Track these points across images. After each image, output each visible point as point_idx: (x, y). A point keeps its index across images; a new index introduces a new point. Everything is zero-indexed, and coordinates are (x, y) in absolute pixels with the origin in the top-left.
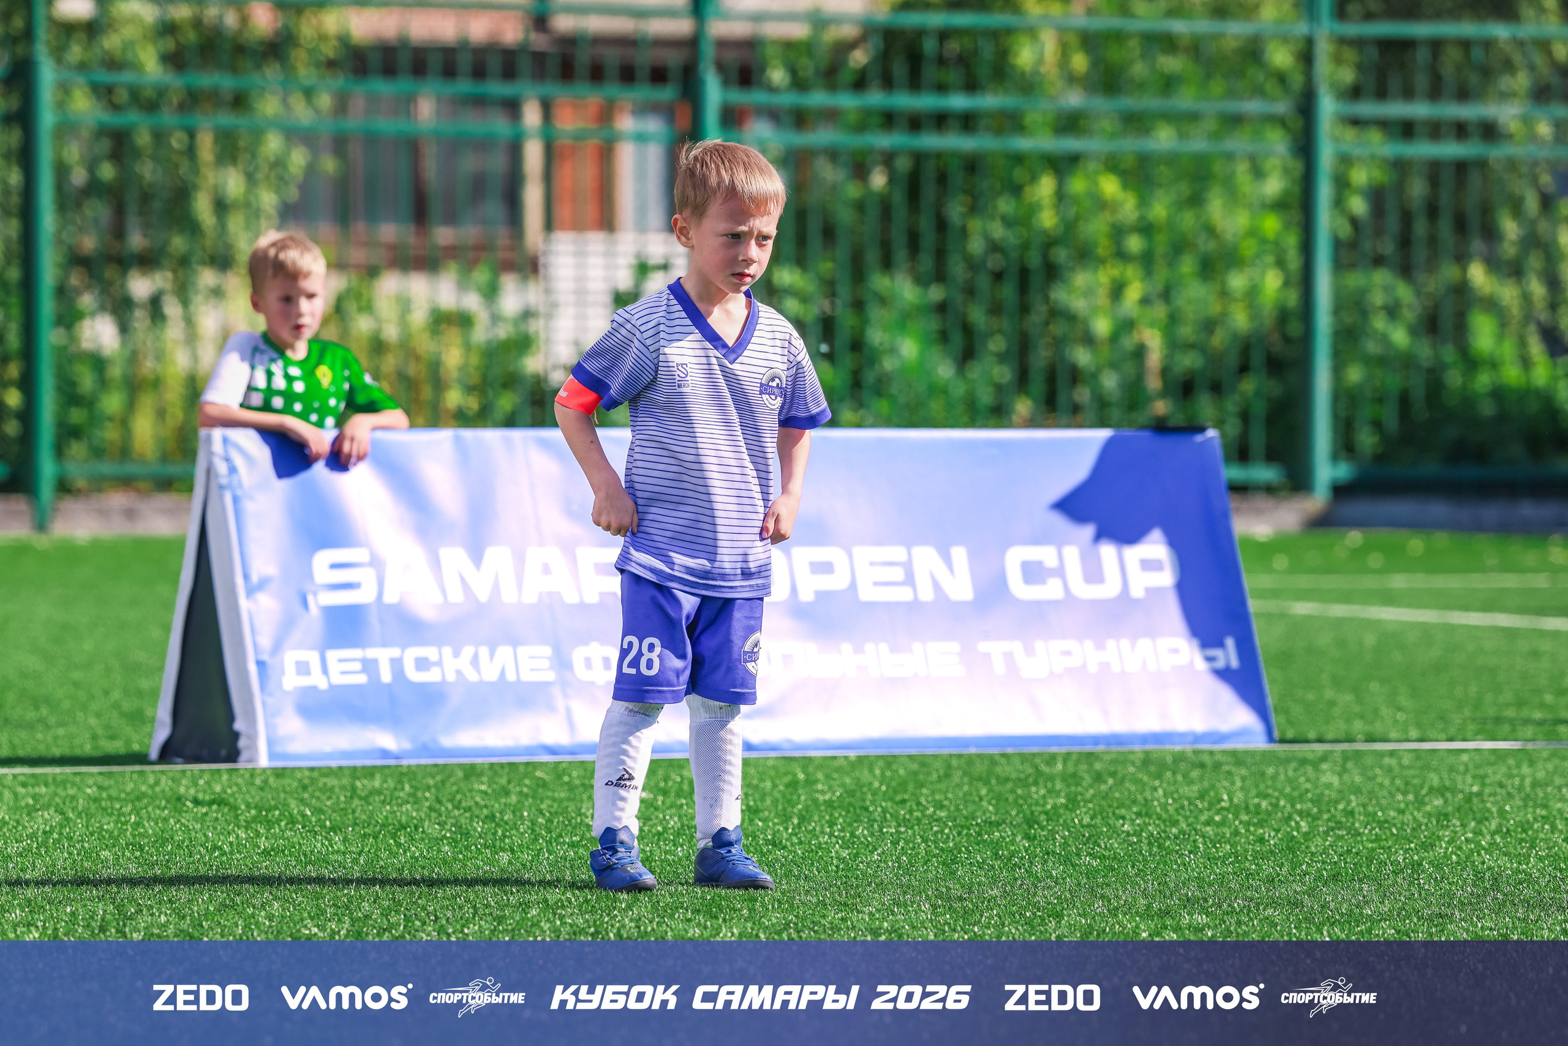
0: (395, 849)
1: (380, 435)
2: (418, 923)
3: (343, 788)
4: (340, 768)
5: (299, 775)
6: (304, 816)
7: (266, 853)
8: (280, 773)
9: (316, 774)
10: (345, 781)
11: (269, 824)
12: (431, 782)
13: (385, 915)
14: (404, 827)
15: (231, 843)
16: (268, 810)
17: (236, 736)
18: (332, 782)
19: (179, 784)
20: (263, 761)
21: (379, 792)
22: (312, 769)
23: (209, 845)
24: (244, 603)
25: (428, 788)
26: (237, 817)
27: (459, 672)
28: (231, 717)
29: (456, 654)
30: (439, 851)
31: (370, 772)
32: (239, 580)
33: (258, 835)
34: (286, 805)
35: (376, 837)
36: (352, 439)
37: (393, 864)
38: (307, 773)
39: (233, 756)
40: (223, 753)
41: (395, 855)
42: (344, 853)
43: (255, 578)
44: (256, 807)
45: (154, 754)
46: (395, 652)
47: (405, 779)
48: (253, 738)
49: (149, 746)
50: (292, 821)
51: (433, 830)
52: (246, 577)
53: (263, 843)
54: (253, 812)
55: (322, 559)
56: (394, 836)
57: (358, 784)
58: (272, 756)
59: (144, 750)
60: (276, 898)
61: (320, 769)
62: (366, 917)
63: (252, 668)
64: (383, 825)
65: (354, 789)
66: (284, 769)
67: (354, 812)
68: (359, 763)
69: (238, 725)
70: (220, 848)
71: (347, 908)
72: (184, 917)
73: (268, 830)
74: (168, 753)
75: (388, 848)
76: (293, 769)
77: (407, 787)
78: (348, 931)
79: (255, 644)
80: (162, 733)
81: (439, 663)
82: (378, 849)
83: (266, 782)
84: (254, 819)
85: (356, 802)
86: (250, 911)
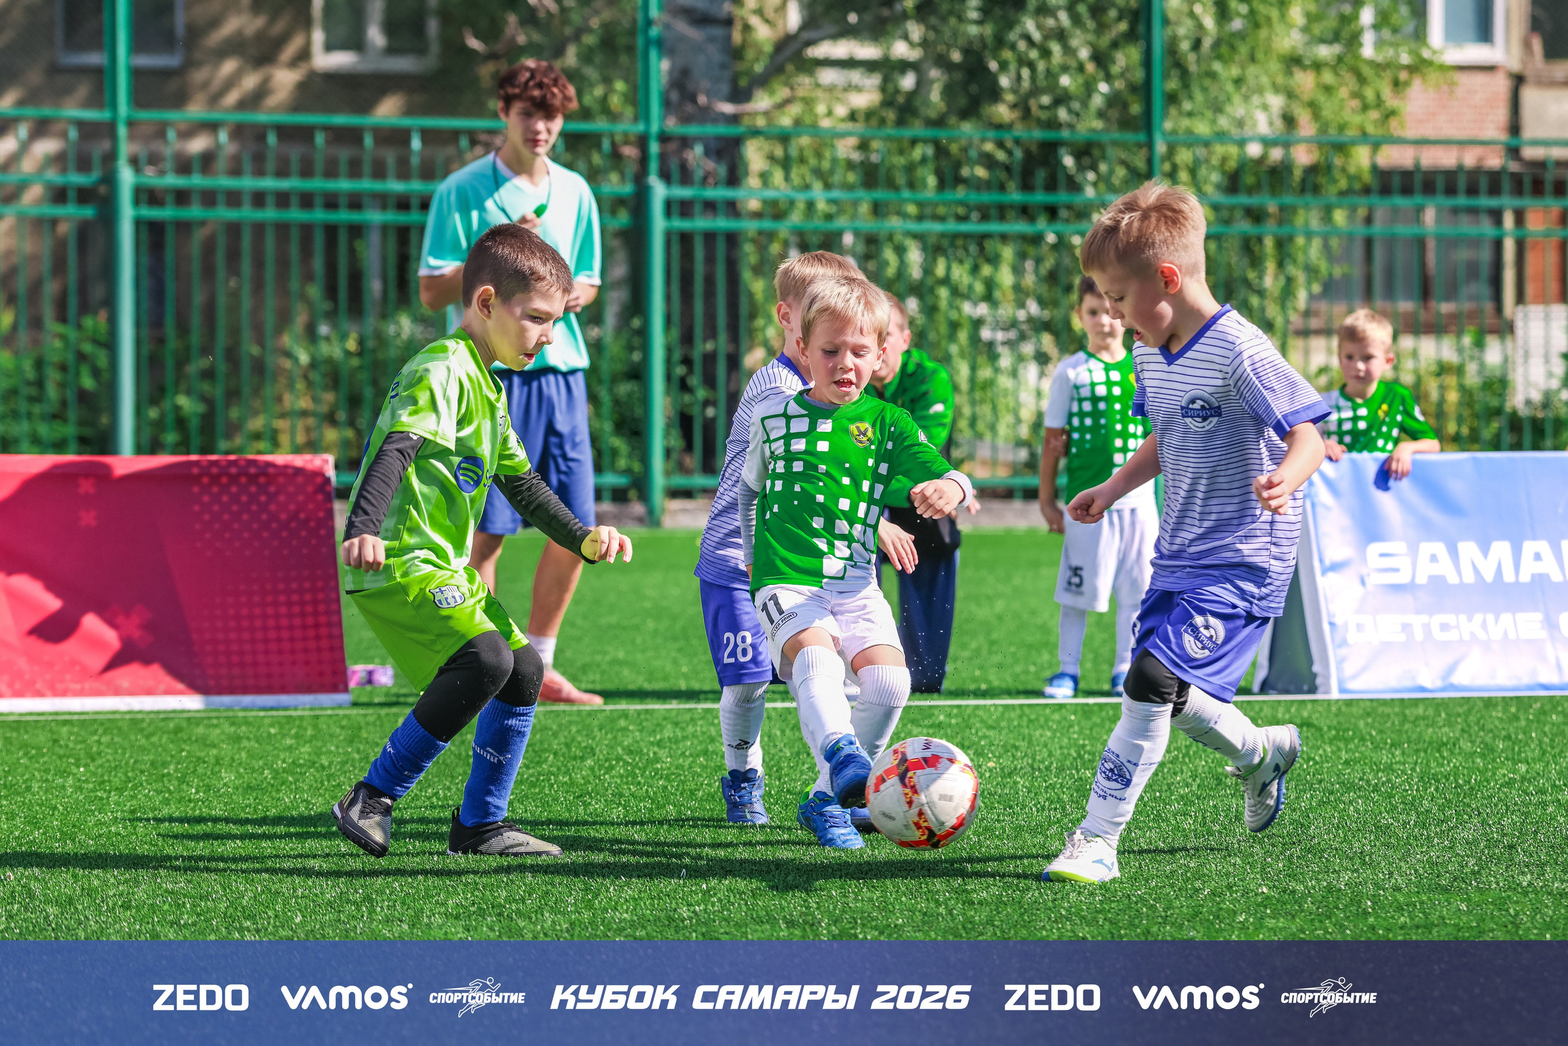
0: (1441, 761)
1: (1419, 457)
2: (1465, 816)
3: (1396, 714)
4: (1392, 700)
5: (1362, 704)
6: (1371, 735)
7: (1347, 763)
8: (1349, 703)
9: (1375, 704)
10: (1397, 710)
11: (1347, 741)
12: (1461, 710)
13: (1442, 809)
14: (1445, 744)
15: (1321, 756)
16: (1344, 731)
17: (1315, 676)
18: (1387, 710)
19: (1277, 711)
20: (1335, 695)
21: (1424, 718)
22: (1371, 700)
23: (1305, 756)
24: (1320, 580)
25: (1459, 715)
26: (1322, 736)
27: (1472, 634)
28: (1310, 661)
29: (1470, 620)
30: (1473, 762)
31: (1415, 702)
32: (1316, 564)
33: (1339, 749)
34: (1356, 726)
35: (1425, 751)
36: (1398, 461)
37: (1441, 773)
38: (1368, 704)
39: (1313, 690)
40: (1306, 688)
41: (1442, 765)
42: (1404, 764)
43: (1327, 562)
44: (1335, 728)
45: (1256, 687)
46: (1424, 618)
47: (1441, 708)
48: (1327, 677)
49: (1252, 683)
50: (1363, 739)
51: (1466, 746)
52: (1321, 561)
53: (1344, 756)
54: (1334, 732)
55: (1375, 548)
56: (1439, 751)
57: (1407, 712)
58: (1342, 690)
59: (1248, 686)
60: (1359, 797)
61: (1377, 700)
62: (1427, 811)
63: (1326, 627)
64: (1430, 743)
65: (1405, 716)
66: (1352, 700)
67: (1407, 732)
68: (1406, 696)
69: (1316, 668)
70: (1313, 759)
71: (1413, 805)
72: (1295, 810)
73: (1346, 746)
74: (1265, 688)
75: (1436, 759)
76: (1358, 700)
77: (1443, 715)
78: (1416, 822)
79: (1328, 609)
80: (1262, 674)
81: (1458, 627)
82: (1428, 761)
83: (1339, 709)
84: (1335, 738)
85: (1407, 726)
86: (1342, 806)
